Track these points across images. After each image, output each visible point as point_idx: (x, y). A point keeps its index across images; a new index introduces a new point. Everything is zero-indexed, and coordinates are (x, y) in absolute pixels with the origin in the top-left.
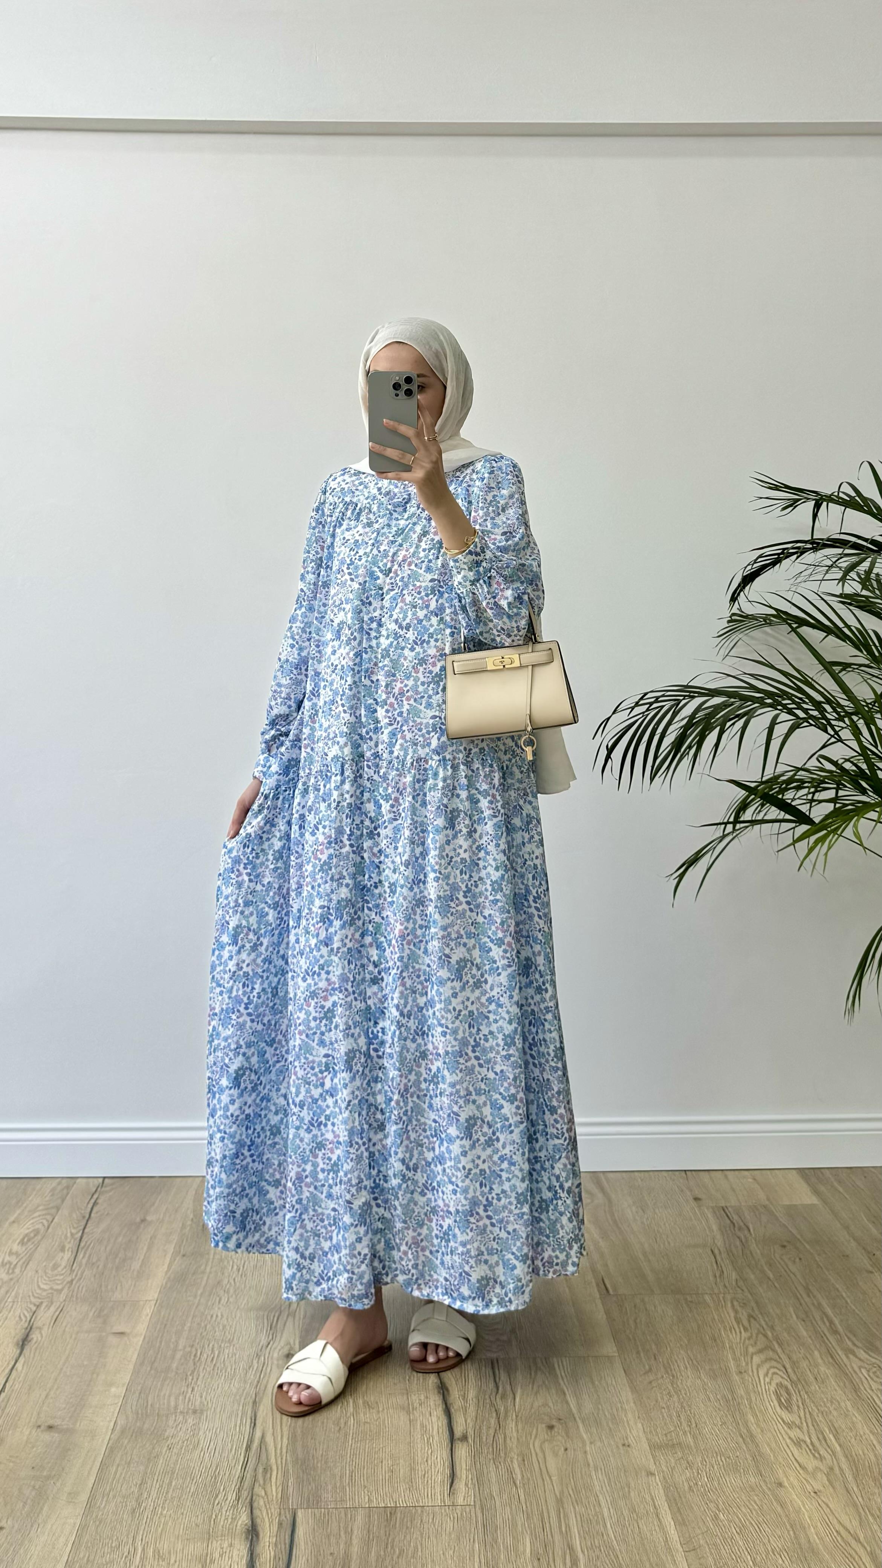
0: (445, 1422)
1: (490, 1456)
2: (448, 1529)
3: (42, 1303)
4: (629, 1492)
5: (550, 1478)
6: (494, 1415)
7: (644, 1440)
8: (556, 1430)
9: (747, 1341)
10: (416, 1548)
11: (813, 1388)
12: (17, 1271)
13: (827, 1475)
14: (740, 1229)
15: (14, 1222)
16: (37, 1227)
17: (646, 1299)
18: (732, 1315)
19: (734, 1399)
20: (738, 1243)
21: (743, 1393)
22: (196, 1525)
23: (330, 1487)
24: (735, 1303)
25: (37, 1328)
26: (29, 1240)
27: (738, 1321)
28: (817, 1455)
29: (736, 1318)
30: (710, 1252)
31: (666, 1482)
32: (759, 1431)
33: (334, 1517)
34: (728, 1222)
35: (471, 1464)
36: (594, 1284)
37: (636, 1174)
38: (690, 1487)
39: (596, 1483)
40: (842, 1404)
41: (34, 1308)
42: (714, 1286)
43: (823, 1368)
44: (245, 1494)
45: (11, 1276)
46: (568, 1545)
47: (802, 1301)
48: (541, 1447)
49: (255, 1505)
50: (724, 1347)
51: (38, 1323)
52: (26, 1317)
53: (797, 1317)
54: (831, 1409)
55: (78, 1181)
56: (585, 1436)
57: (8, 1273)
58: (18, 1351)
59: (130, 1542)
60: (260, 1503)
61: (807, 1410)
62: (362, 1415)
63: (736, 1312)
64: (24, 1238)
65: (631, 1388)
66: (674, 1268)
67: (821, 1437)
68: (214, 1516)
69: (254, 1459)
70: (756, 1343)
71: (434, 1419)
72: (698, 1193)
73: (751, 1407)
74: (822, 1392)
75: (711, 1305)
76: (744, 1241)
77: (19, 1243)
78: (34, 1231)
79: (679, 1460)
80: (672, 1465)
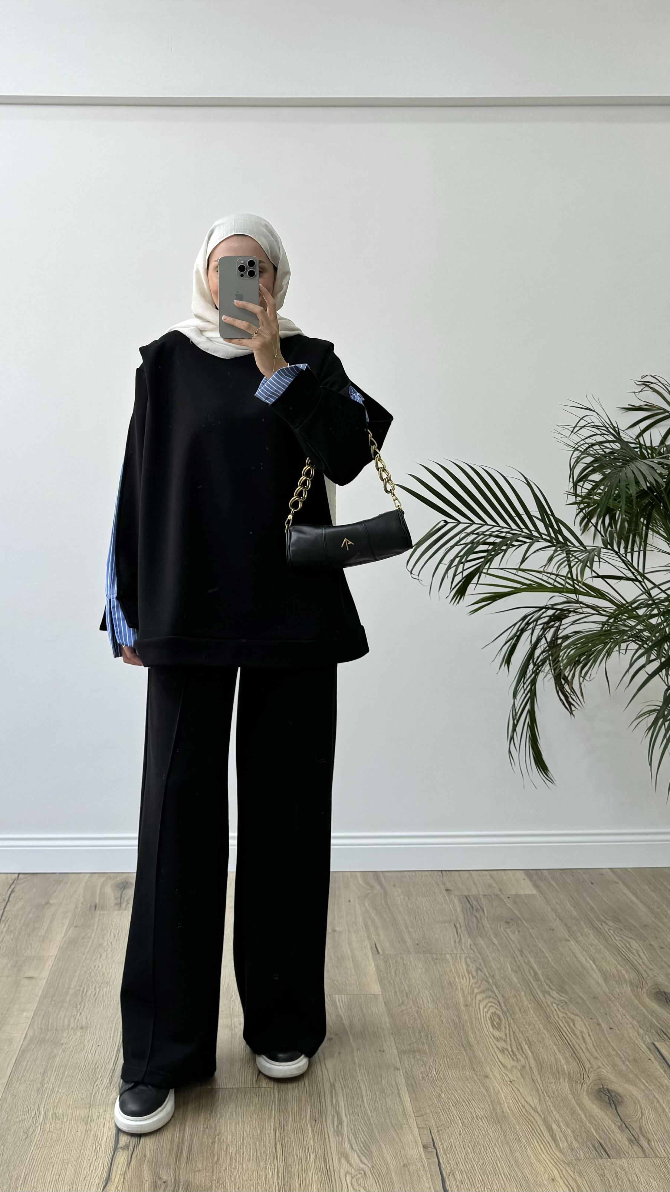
2: (254, 1102)
4: (381, 1079)
5: (328, 1072)
7: (394, 1048)
8: (335, 1042)
9: (474, 985)
11: (517, 1016)
13: (521, 1071)
14: (477, 910)
17: (404, 957)
18: (465, 967)
19: (460, 1022)
20: (474, 920)
21: (467, 1019)
22: (82, 1098)
24: (468, 960)
27: (469, 972)
28: (515, 1058)
29: (467, 970)
30: (453, 926)
31: (407, 1075)
32: (476, 1042)
34: (469, 906)
36: (369, 947)
37: (406, 873)
38: (423, 1077)
39: (359, 1074)
40: (537, 1027)
42: (454, 948)
43: (526, 1003)
46: (337, 1112)
47: (517, 960)
50: (456, 989)
53: (512, 970)
54: (529, 1029)
56: (355, 1046)
61: (511, 1029)
63: (468, 965)
65: (390, 1015)
66: (427, 936)
67: (519, 1047)
68: (94, 1093)
70: (480, 987)
72: (449, 886)
73: (472, 1028)
74: (524, 1018)
75: (451, 961)
76: (479, 919)
79: (417, 1060)
80: (413, 1064)
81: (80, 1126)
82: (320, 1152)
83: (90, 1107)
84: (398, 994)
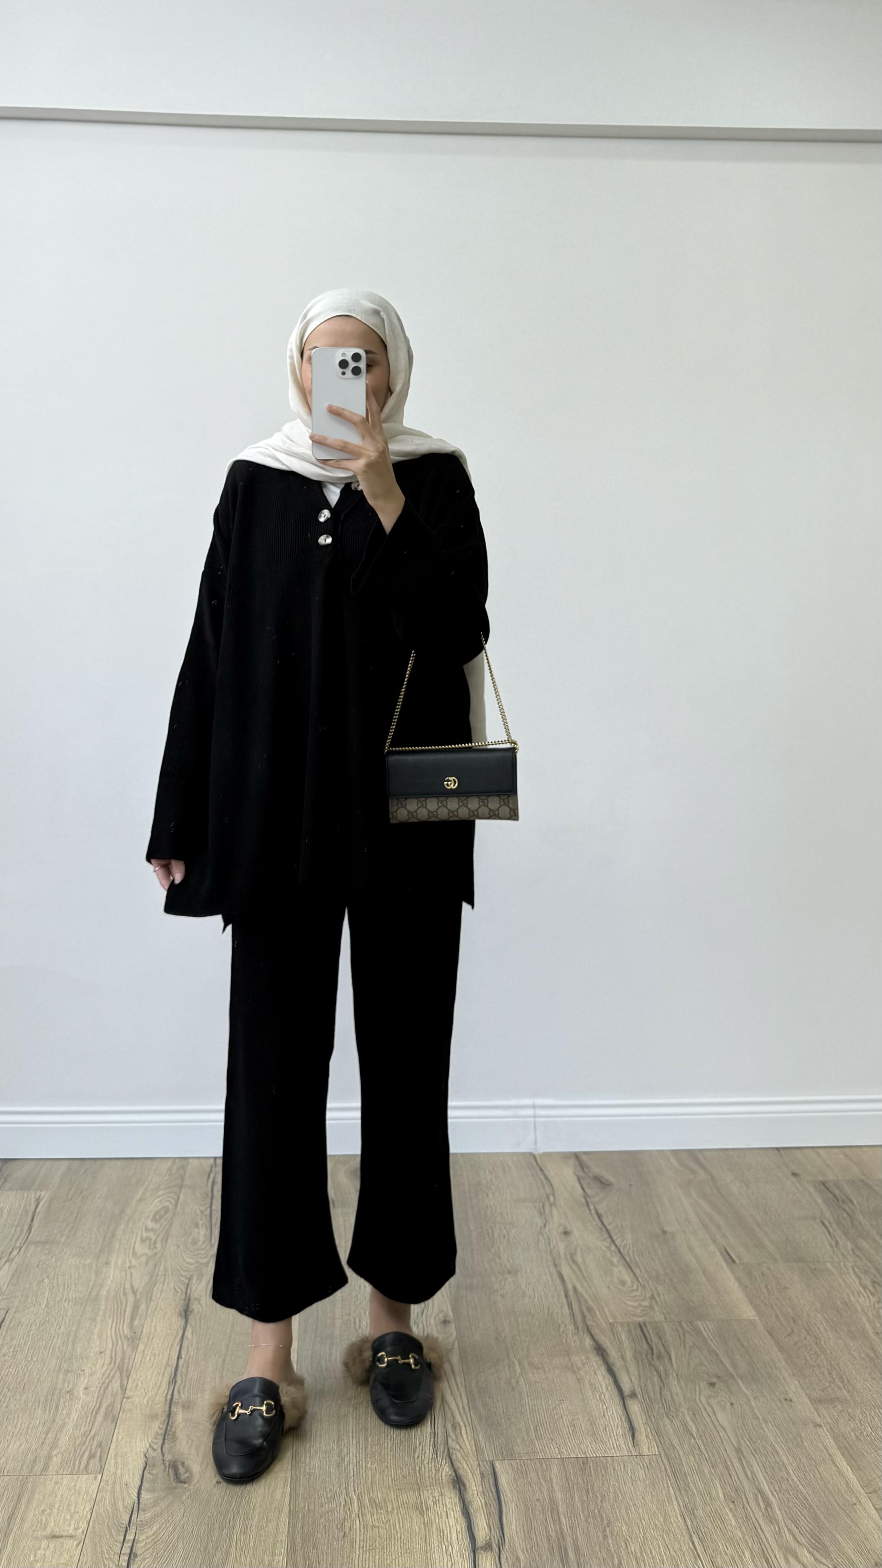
0: (612, 1380)
1: (662, 1411)
2: (641, 1476)
3: (192, 1276)
4: (802, 1441)
5: (725, 1430)
6: (655, 1373)
7: (804, 1395)
8: (717, 1386)
10: (616, 1493)
12: (159, 1245)
14: (844, 1201)
15: (141, 1200)
16: (165, 1204)
17: (772, 1266)
18: (857, 1281)
20: (845, 1215)
22: (403, 1476)
23: (519, 1441)
24: (856, 1270)
25: (196, 1299)
26: (161, 1217)
27: (865, 1288)
29: (861, 1284)
30: (821, 1224)
31: (834, 1432)
33: (530, 1466)
34: (832, 1195)
35: (647, 1418)
36: (718, 1253)
38: (857, 1437)
39: (769, 1434)
41: (187, 1281)
42: (832, 1253)
44: (441, 1448)
45: (155, 1251)
46: (758, 1489)
48: (708, 1403)
49: (454, 1457)
50: (856, 1310)
51: (195, 1295)
52: (180, 1289)
55: (191, 1161)
56: (747, 1393)
57: (150, 1248)
58: (183, 1322)
59: (344, 1493)
60: (457, 1456)
62: (531, 1375)
63: (860, 1278)
64: (155, 1216)
65: (779, 1348)
66: (791, 1238)
68: (418, 1469)
69: (441, 1418)
71: (600, 1377)
72: (795, 1168)
75: (835, 1272)
76: (850, 1212)
77: (152, 1220)
78: (163, 1208)
79: (841, 1412)
80: (836, 1417)
81: (414, 1517)
82: (756, 1547)
83: (419, 1490)
84: (781, 1318)
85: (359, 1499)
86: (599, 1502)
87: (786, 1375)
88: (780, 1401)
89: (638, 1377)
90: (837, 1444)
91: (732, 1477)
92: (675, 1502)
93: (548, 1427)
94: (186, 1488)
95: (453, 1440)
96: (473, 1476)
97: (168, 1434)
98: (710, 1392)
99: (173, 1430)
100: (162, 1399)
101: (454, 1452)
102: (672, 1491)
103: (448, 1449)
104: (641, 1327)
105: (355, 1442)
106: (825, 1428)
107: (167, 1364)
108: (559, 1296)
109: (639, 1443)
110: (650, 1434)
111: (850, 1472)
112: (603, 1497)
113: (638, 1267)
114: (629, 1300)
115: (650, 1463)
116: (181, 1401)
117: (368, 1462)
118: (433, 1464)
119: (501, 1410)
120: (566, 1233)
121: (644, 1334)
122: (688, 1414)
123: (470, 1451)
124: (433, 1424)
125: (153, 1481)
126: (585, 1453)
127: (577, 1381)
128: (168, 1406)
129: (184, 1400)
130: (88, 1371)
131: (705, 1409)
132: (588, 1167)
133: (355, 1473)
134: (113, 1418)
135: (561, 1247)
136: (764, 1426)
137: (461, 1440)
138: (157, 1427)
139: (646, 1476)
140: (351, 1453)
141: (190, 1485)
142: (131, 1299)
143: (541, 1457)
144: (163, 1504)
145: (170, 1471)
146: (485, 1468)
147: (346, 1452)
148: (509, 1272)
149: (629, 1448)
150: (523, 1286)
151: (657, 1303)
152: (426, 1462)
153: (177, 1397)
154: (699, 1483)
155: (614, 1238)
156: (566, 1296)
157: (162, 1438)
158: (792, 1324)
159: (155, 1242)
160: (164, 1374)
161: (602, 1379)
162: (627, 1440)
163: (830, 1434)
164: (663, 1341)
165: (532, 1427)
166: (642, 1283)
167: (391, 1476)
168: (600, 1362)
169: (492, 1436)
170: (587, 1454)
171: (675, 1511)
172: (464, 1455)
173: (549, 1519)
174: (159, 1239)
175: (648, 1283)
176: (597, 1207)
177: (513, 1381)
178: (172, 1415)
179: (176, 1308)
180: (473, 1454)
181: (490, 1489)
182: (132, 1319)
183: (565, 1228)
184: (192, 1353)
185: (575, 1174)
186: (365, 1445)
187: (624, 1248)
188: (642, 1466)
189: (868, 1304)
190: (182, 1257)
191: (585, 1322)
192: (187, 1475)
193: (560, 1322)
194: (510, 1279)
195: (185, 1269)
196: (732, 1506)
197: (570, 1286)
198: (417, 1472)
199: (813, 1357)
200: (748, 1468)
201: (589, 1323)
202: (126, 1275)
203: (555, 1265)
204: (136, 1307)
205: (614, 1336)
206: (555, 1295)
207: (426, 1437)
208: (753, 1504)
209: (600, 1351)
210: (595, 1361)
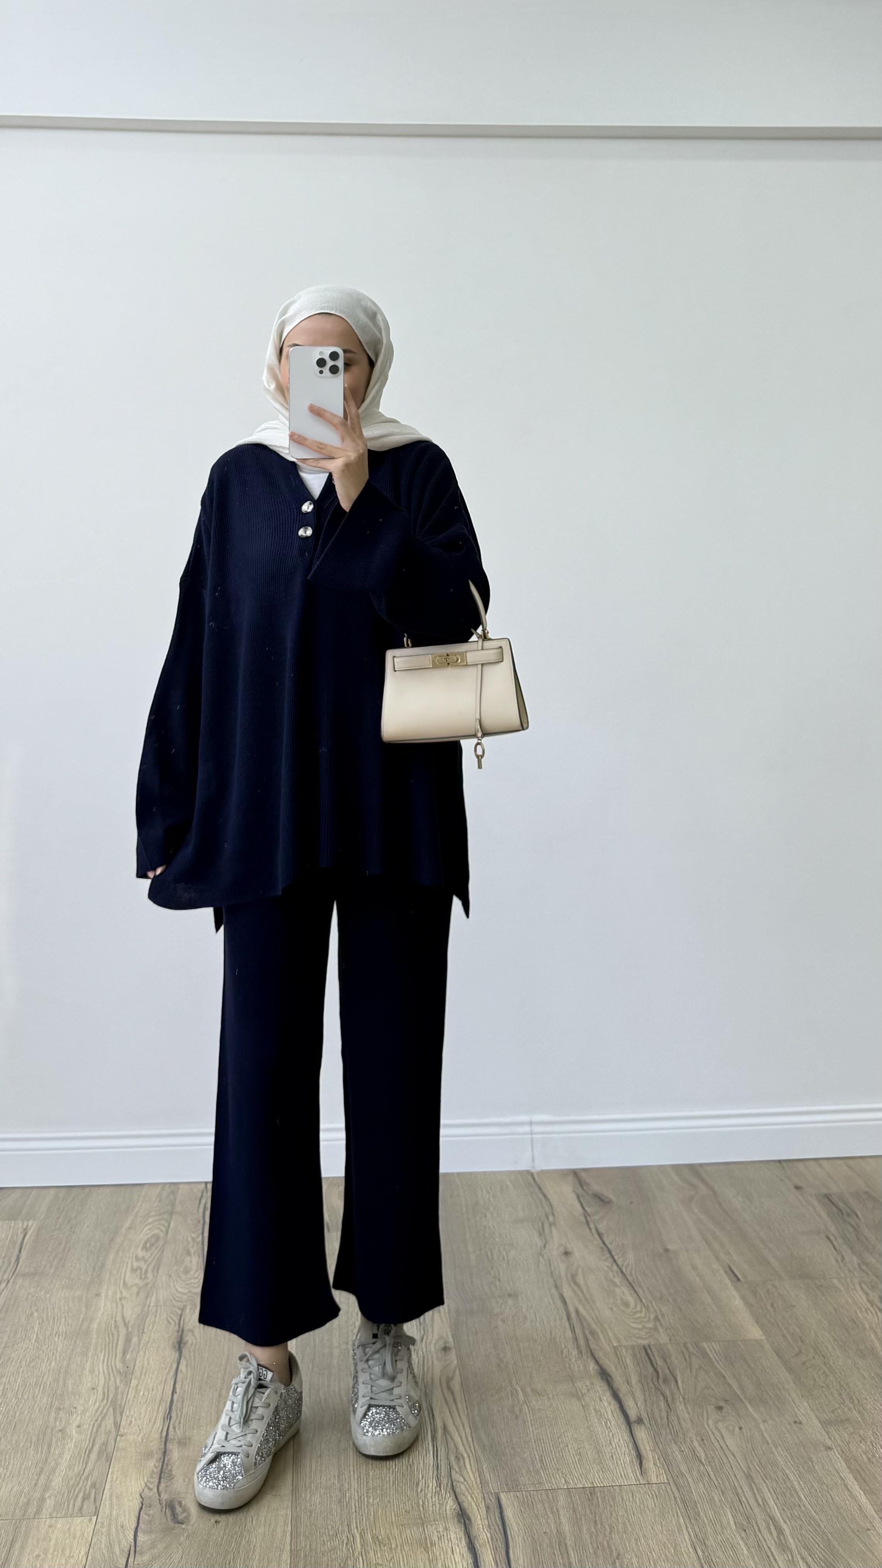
0: (617, 1406)
1: (669, 1437)
2: (650, 1506)
3: (185, 1306)
4: (813, 1466)
5: (734, 1456)
6: (661, 1397)
7: (813, 1417)
8: (725, 1410)
10: (624, 1524)
12: (150, 1275)
14: (850, 1216)
15: (130, 1228)
16: (156, 1232)
17: (777, 1284)
18: (864, 1297)
20: (850, 1229)
23: (524, 1471)
24: (863, 1286)
25: (189, 1330)
26: (152, 1245)
27: (872, 1304)
29: (868, 1300)
30: (826, 1239)
31: (846, 1455)
33: (535, 1498)
34: (835, 1208)
35: (654, 1445)
36: (722, 1272)
37: (733, 1165)
38: (869, 1459)
39: (780, 1459)
41: (180, 1312)
42: (838, 1269)
44: (444, 1481)
45: (146, 1281)
46: (768, 1515)
48: (717, 1428)
49: (458, 1490)
50: (865, 1328)
51: (186, 1324)
52: (173, 1320)
55: (181, 1186)
56: (756, 1416)
57: (141, 1278)
58: (177, 1354)
59: (346, 1530)
60: (461, 1488)
62: (534, 1402)
63: (867, 1294)
64: (146, 1243)
65: (786, 1368)
66: (796, 1254)
68: (421, 1503)
69: (443, 1449)
71: (606, 1404)
72: (797, 1181)
75: (842, 1288)
76: (855, 1226)
77: (142, 1249)
78: (154, 1236)
79: (852, 1434)
80: (847, 1439)
81: (418, 1553)
83: (423, 1524)
84: (789, 1337)
85: (361, 1537)
86: (607, 1533)
87: (794, 1395)
88: (790, 1424)
89: (644, 1403)
90: (849, 1468)
91: (743, 1505)
92: (685, 1532)
93: (554, 1457)
94: (183, 1529)
95: (456, 1472)
96: (478, 1509)
97: (164, 1473)
98: (718, 1417)
99: (169, 1467)
100: (157, 1436)
101: (458, 1484)
102: (682, 1520)
103: (452, 1483)
104: (646, 1349)
105: (356, 1477)
106: (835, 1451)
107: (161, 1400)
108: (561, 1319)
109: (647, 1471)
110: (658, 1461)
111: (863, 1497)
112: (612, 1528)
113: (640, 1286)
114: (634, 1323)
115: (659, 1492)
116: (176, 1437)
117: (370, 1497)
118: (437, 1497)
119: (505, 1440)
120: (567, 1253)
121: (650, 1359)
122: (696, 1439)
123: (474, 1483)
124: (435, 1456)
125: (150, 1522)
126: (593, 1483)
127: (581, 1408)
128: (163, 1443)
129: (180, 1436)
130: (80, 1408)
131: (713, 1433)
132: (588, 1184)
133: (357, 1509)
134: (107, 1457)
135: (561, 1268)
136: (774, 1449)
137: (465, 1473)
138: (152, 1465)
139: (655, 1505)
140: (353, 1488)
141: (188, 1526)
142: (123, 1331)
143: (547, 1488)
144: (161, 1546)
145: (167, 1511)
146: (491, 1500)
147: (347, 1487)
148: (510, 1295)
149: (637, 1476)
150: (524, 1310)
151: (661, 1325)
152: (429, 1495)
153: (173, 1434)
154: (710, 1512)
155: (616, 1257)
156: (569, 1319)
157: (158, 1476)
158: (800, 1343)
159: (146, 1271)
160: (158, 1410)
161: (608, 1406)
162: (635, 1467)
163: (842, 1457)
164: (669, 1364)
165: (537, 1457)
166: (646, 1304)
167: (394, 1512)
168: (606, 1387)
169: (496, 1466)
170: (594, 1483)
171: (685, 1541)
172: (468, 1487)
173: (557, 1553)
174: (150, 1268)
175: (651, 1303)
176: (597, 1226)
177: (517, 1409)
178: (167, 1453)
179: (169, 1340)
180: (478, 1486)
181: (496, 1522)
182: (125, 1352)
183: (565, 1248)
184: (187, 1386)
185: (574, 1191)
186: (366, 1479)
187: (626, 1267)
188: (651, 1496)
189: (877, 1321)
190: (174, 1286)
191: (588, 1346)
192: (184, 1515)
193: (563, 1346)
194: (510, 1302)
195: (177, 1299)
196: (743, 1535)
197: (571, 1309)
198: (421, 1507)
199: (822, 1377)
200: (759, 1494)
201: (593, 1346)
202: (117, 1306)
203: (556, 1287)
204: (128, 1340)
205: (618, 1359)
206: (557, 1318)
207: (429, 1469)
208: (765, 1532)
209: (604, 1375)
210: (600, 1386)
